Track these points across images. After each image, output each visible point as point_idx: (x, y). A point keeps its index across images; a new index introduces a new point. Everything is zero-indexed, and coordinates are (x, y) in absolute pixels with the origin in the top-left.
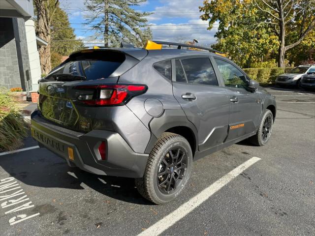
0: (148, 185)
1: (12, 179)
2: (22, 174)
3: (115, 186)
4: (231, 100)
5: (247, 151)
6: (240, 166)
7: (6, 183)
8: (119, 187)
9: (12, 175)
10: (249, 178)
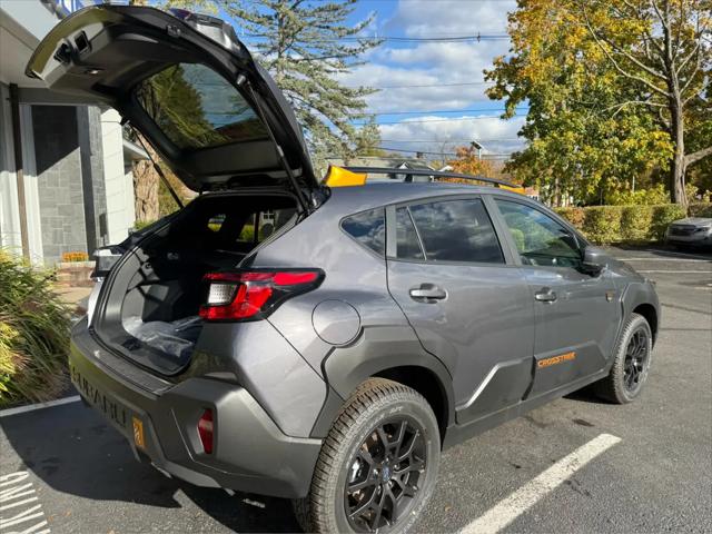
0: (320, 517)
1: (24, 475)
2: (49, 464)
3: (255, 503)
4: (538, 297)
5: (587, 417)
6: (566, 460)
7: (13, 486)
8: (263, 506)
9: (28, 464)
10: (588, 494)
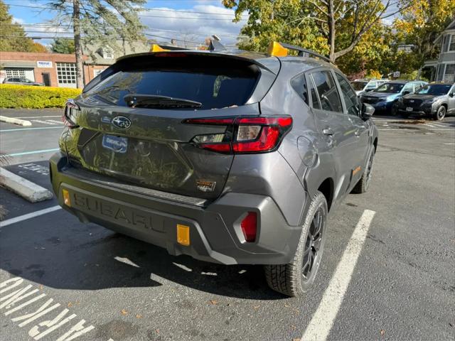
1: (19, 281)
2: (32, 270)
3: (208, 274)
6: (359, 226)
7: (11, 291)
8: (215, 274)
10: (381, 242)
